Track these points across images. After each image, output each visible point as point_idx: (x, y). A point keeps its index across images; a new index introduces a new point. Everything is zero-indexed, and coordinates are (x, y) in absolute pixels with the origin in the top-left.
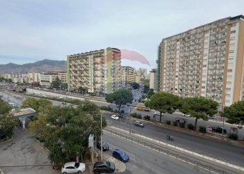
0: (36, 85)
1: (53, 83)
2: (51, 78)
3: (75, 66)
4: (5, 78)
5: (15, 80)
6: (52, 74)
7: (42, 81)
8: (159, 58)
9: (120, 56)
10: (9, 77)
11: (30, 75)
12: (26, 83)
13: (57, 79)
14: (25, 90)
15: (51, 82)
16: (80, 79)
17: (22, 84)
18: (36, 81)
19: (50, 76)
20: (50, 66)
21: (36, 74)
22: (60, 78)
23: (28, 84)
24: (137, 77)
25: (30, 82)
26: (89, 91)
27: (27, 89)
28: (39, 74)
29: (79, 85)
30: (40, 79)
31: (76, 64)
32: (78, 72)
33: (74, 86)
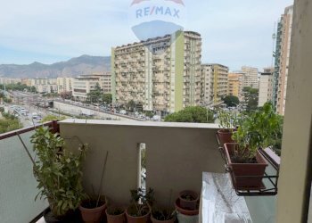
0: (67, 96)
1: (91, 93)
2: (87, 86)
3: (124, 66)
4: (28, 85)
5: (40, 89)
6: (89, 79)
7: (75, 90)
8: (279, 47)
9: (200, 45)
10: (33, 84)
11: (60, 81)
12: (54, 94)
13: (97, 87)
14: (51, 104)
15: (88, 92)
16: (131, 88)
17: (49, 95)
18: (68, 90)
19: (87, 82)
20: (90, 66)
21: (67, 79)
22: (101, 86)
23: (56, 95)
24: (236, 85)
25: (59, 91)
26: (146, 108)
27: (55, 102)
28: (72, 79)
29: (129, 98)
30: (73, 88)
31: (126, 61)
32: (129, 76)
33: (121, 98)
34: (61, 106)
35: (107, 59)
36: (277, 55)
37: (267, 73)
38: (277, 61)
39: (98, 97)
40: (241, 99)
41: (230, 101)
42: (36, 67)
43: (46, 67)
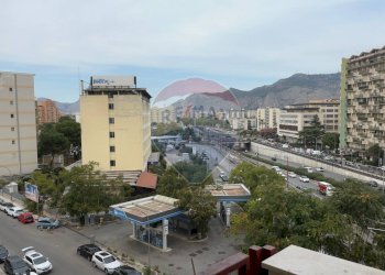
0: (270, 135)
3: (363, 86)
5: (235, 125)
6: (302, 110)
7: (281, 127)
11: (261, 113)
12: (251, 131)
14: (248, 146)
15: (300, 129)
16: (374, 124)
17: (244, 133)
18: (271, 126)
19: (300, 115)
20: (306, 89)
21: (271, 111)
22: (322, 119)
23: (255, 133)
25: (259, 128)
27: (253, 144)
28: (278, 111)
29: (371, 140)
30: (279, 123)
31: (367, 79)
32: (372, 103)
33: (355, 141)
34: (263, 149)
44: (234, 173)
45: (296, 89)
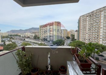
0: (28, 37)
1: (34, 37)
2: (33, 35)
5: (22, 36)
8: (79, 25)
10: (20, 34)
11: (27, 34)
12: (25, 37)
13: (36, 35)
14: (24, 39)
17: (24, 37)
18: (29, 36)
19: (33, 34)
23: (26, 37)
24: (69, 34)
28: (30, 33)
34: (27, 40)
35: (38, 28)
36: (79, 27)
37: (76, 31)
38: (79, 28)
39: (36, 38)
40: (71, 37)
41: (68, 38)
42: (21, 30)
43: (23, 30)
44: (22, 44)
45: (33, 30)
